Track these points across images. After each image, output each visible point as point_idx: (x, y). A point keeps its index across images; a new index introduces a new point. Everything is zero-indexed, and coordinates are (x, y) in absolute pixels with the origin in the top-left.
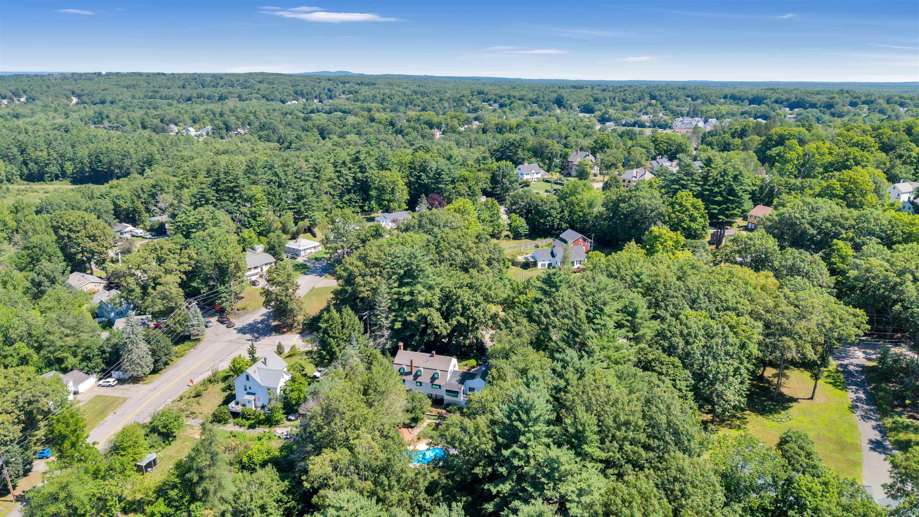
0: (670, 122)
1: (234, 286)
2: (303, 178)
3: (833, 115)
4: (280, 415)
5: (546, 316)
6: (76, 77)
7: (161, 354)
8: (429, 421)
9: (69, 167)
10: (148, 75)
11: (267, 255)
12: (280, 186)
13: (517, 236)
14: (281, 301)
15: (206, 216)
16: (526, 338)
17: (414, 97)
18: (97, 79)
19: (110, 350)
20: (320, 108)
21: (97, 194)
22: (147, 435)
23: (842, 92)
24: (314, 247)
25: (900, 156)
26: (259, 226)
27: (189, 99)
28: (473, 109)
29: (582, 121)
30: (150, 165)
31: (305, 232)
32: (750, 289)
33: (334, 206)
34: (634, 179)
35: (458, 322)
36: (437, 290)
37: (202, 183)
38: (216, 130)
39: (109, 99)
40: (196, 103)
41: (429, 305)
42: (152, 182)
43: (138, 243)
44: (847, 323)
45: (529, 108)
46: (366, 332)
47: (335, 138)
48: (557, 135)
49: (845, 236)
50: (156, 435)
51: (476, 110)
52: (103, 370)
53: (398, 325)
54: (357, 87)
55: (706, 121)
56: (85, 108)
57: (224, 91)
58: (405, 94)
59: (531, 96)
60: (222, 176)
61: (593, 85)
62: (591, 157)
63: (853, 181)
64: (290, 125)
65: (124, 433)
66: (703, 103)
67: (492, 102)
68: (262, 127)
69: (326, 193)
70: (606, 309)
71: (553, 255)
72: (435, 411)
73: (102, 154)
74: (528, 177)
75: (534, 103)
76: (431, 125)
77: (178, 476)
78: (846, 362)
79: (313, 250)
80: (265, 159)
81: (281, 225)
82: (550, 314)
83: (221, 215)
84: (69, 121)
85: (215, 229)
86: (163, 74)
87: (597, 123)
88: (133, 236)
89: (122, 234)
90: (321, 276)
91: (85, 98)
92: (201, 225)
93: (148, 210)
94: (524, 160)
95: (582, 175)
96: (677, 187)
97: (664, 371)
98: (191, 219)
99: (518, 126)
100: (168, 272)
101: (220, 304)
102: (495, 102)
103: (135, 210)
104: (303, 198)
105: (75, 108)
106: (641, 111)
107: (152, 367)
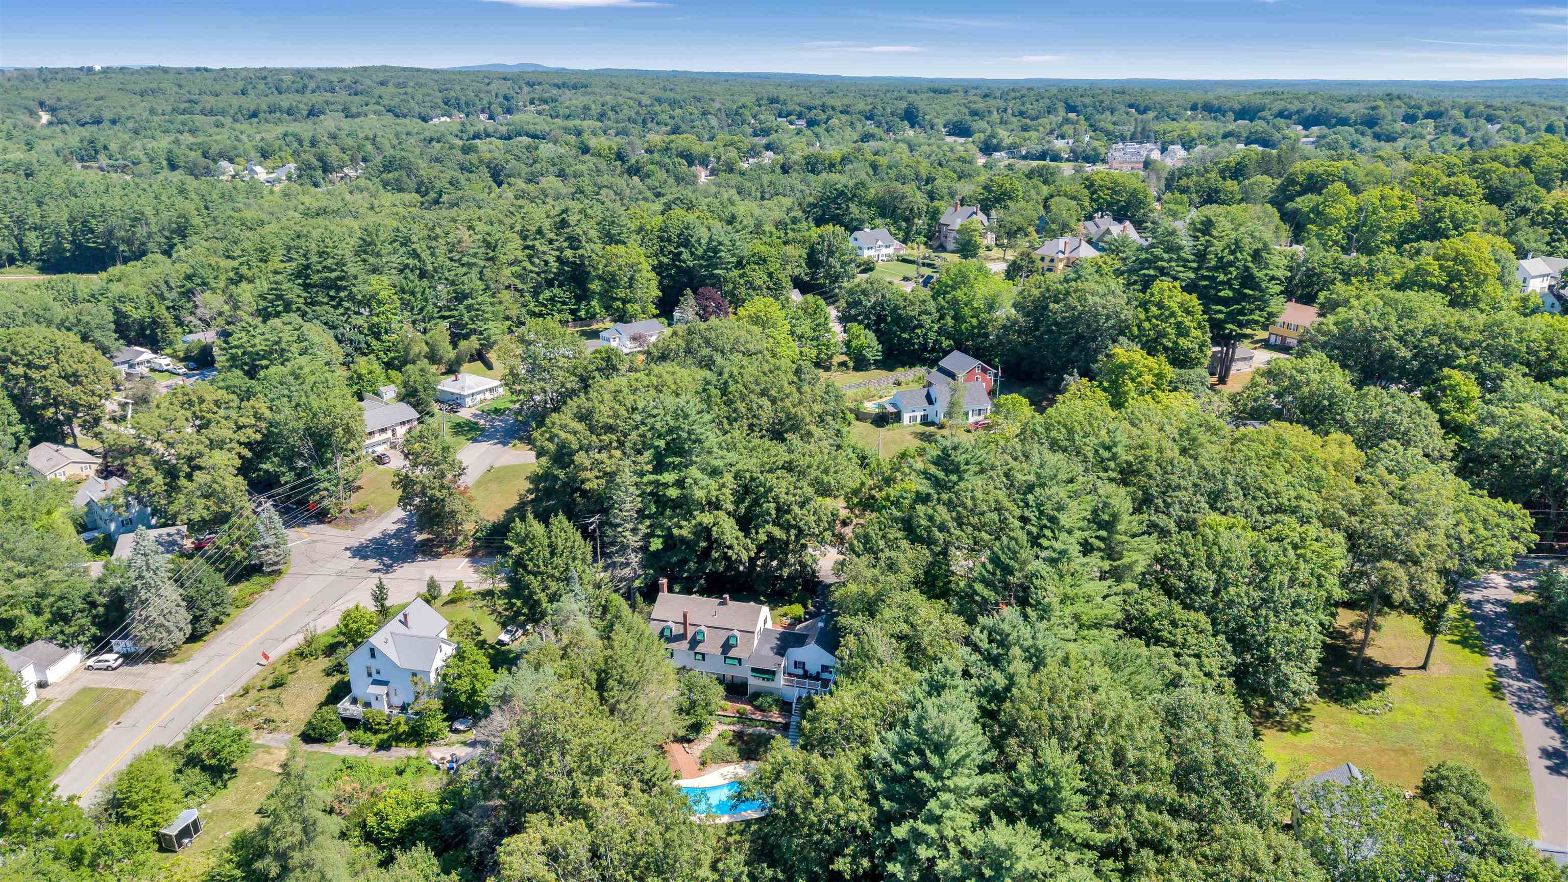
0: (1103, 150)
1: (343, 467)
2: (465, 260)
3: (1377, 137)
4: (436, 723)
5: (942, 528)
6: (47, 76)
7: (205, 605)
8: (721, 728)
9: (34, 242)
10: (179, 72)
11: (403, 405)
12: (423, 275)
13: (860, 363)
14: (432, 499)
15: (286, 337)
16: (907, 572)
17: (657, 108)
18: (85, 79)
19: (104, 600)
20: (491, 130)
21: (83, 293)
22: (180, 771)
23: (1390, 97)
24: (491, 390)
25: (1524, 211)
26: (387, 351)
27: (254, 115)
28: (762, 130)
29: (952, 150)
30: (184, 237)
31: (472, 359)
32: (1318, 470)
33: (524, 310)
34: (1061, 256)
35: (770, 535)
36: (728, 478)
37: (276, 272)
38: (305, 170)
39: (108, 115)
40: (266, 121)
41: (714, 505)
42: (186, 269)
43: (162, 385)
44: (1497, 531)
45: (859, 126)
46: (595, 561)
47: (521, 184)
48: (913, 176)
49: (1463, 361)
50: (197, 770)
51: (766, 132)
52: (95, 639)
53: (656, 544)
54: (555, 91)
55: (1163, 150)
56: (63, 131)
57: (317, 99)
58: (640, 104)
59: (861, 106)
60: (314, 259)
61: (967, 88)
62: (981, 216)
63: (1459, 258)
64: (438, 160)
65: (131, 775)
66: (1157, 118)
67: (793, 117)
68: (389, 166)
69: (508, 287)
70: (1064, 519)
71: (930, 400)
72: (731, 707)
73: (94, 217)
74: (872, 253)
75: (867, 118)
76: (690, 159)
77: (239, 865)
78: (1476, 596)
79: (488, 396)
80: (395, 224)
81: (426, 349)
82: (952, 525)
83: (316, 333)
84: (33, 156)
85: (303, 360)
86: (206, 70)
87: (979, 154)
88: (153, 370)
89: (131, 366)
90: (505, 444)
91: (64, 114)
92: (275, 352)
93: (179, 323)
94: (862, 222)
95: (967, 249)
96: (1152, 272)
97: (1179, 639)
98: (257, 341)
99: (845, 160)
100: (213, 445)
101: (318, 502)
102: (800, 116)
103: (155, 322)
104: (466, 296)
105: (47, 132)
106: (1051, 132)
107: (188, 629)
